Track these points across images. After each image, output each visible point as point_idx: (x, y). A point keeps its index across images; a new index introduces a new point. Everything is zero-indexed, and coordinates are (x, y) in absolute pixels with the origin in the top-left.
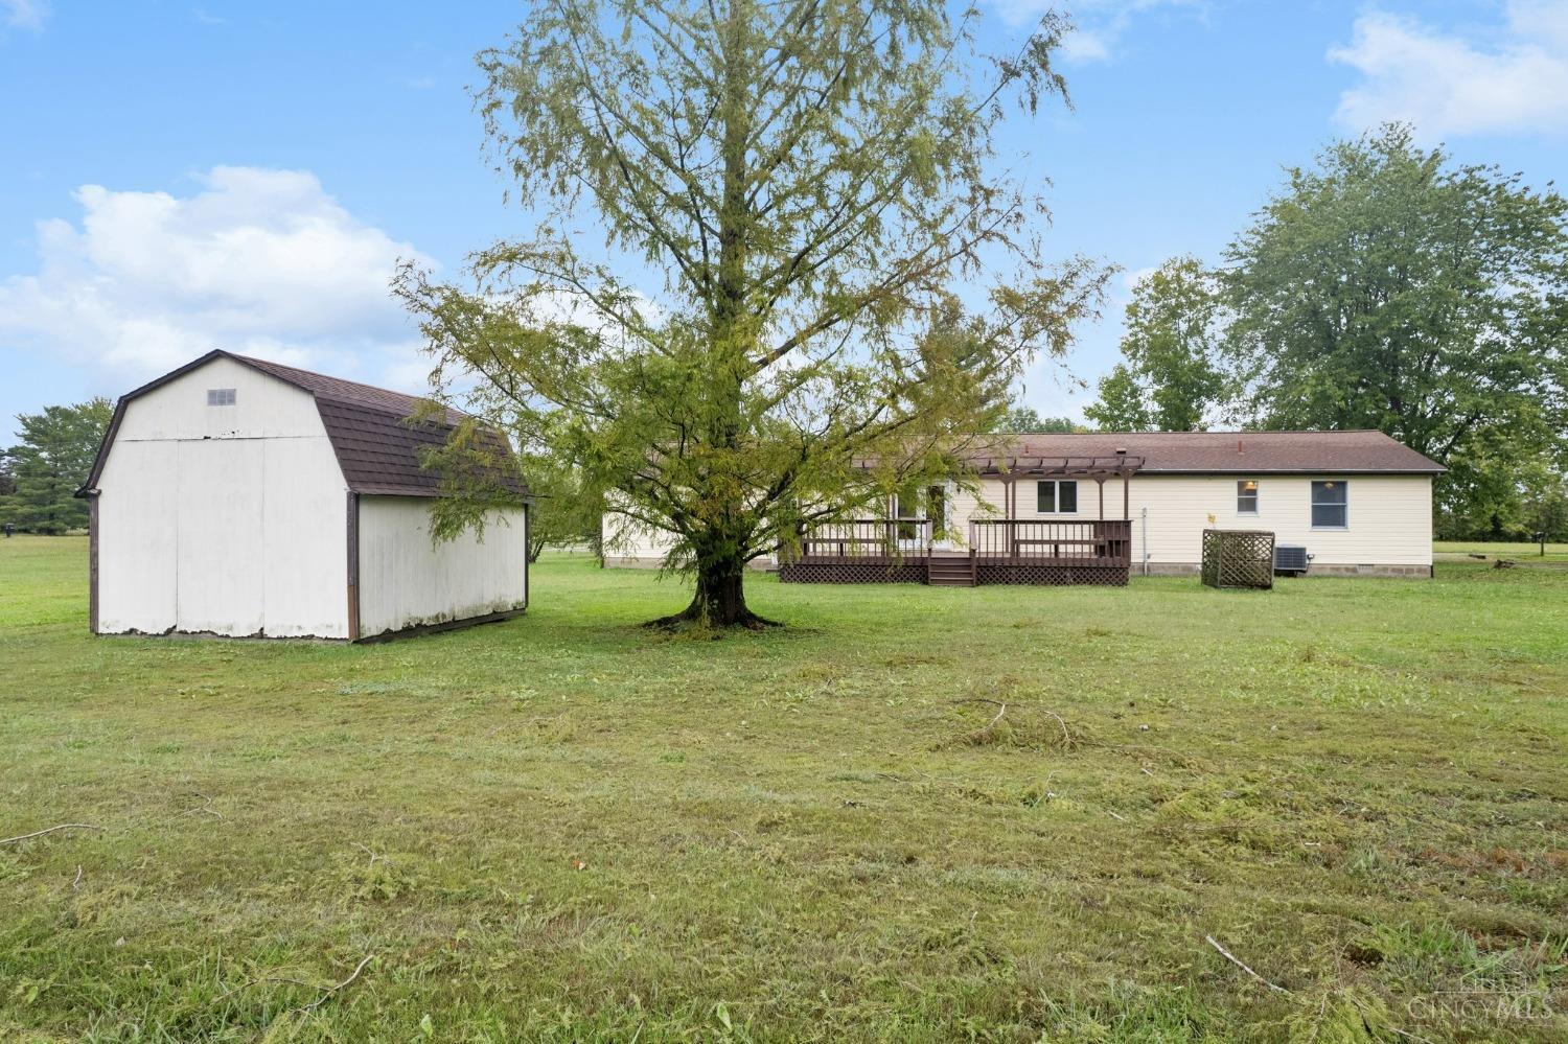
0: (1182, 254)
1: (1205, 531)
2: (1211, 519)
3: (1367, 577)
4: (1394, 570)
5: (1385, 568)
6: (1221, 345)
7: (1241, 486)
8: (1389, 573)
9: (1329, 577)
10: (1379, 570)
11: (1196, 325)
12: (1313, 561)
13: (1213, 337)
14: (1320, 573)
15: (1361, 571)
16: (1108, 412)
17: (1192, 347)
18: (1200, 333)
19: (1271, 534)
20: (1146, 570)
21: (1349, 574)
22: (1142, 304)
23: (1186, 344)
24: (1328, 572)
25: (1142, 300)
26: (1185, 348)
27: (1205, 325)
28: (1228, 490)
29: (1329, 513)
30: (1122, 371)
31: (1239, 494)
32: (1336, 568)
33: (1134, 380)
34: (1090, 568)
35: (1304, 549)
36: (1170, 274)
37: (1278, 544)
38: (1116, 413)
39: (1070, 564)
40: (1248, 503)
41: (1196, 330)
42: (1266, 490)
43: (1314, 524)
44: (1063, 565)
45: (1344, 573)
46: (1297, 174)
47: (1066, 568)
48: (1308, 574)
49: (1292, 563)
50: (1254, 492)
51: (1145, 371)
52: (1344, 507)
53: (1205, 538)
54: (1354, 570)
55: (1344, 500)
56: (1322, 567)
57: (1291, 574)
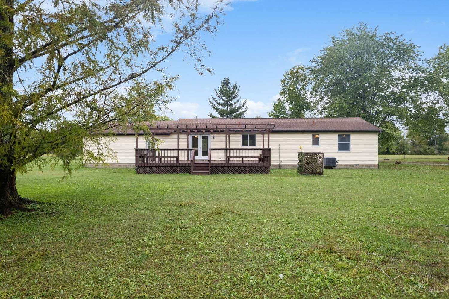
0: (298, 64)
1: (299, 153)
2: (301, 148)
3: (357, 168)
4: (366, 166)
5: (363, 165)
6: (311, 93)
7: (314, 136)
8: (364, 167)
9: (344, 169)
10: (361, 166)
11: (303, 87)
12: (338, 163)
13: (308, 90)
14: (341, 167)
15: (355, 166)
16: (276, 114)
17: (302, 93)
18: (304, 89)
19: (323, 154)
20: (280, 167)
21: (351, 167)
22: (287, 80)
23: (300, 93)
24: (344, 167)
25: (286, 79)
26: (300, 94)
27: (306, 86)
28: (309, 138)
29: (344, 146)
30: (280, 100)
31: (313, 139)
32: (346, 165)
33: (284, 104)
34: (255, 167)
35: (335, 159)
36: (295, 70)
37: (325, 157)
38: (278, 114)
39: (248, 166)
40: (316, 142)
41: (303, 88)
42: (323, 138)
43: (339, 150)
44: (245, 166)
45: (349, 167)
46: (334, 39)
47: (246, 167)
48: (337, 168)
49: (331, 164)
50: (318, 138)
51: (287, 101)
52: (349, 144)
53: (298, 155)
54: (353, 166)
55: (349, 141)
56: (342, 165)
57: (331, 168)
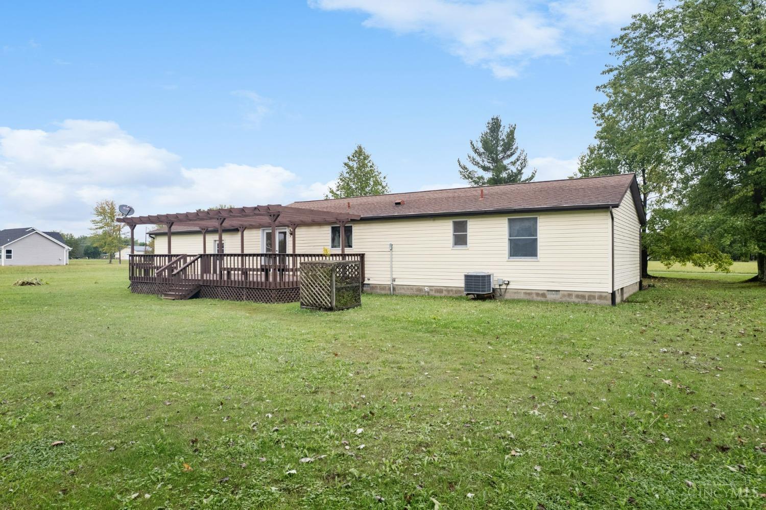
3: (554, 302)
4: (577, 296)
5: (570, 295)
7: (456, 224)
8: (574, 299)
9: (523, 301)
10: (564, 296)
12: (509, 287)
14: (515, 297)
15: (550, 297)
20: (391, 290)
21: (539, 298)
24: (522, 296)
28: (445, 229)
31: (454, 232)
32: (528, 293)
35: (490, 276)
40: (461, 239)
42: (474, 227)
43: (511, 256)
45: (535, 297)
48: (503, 297)
52: (536, 240)
54: (543, 295)
55: (536, 233)
56: (517, 291)
